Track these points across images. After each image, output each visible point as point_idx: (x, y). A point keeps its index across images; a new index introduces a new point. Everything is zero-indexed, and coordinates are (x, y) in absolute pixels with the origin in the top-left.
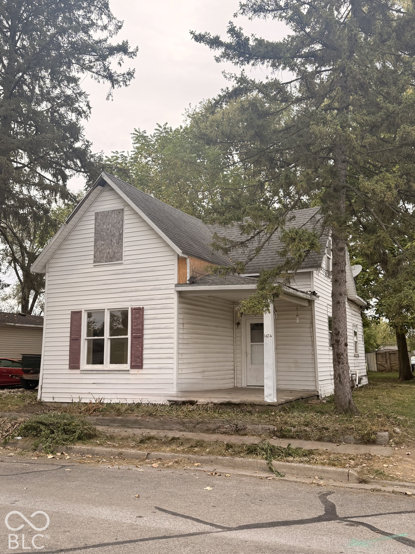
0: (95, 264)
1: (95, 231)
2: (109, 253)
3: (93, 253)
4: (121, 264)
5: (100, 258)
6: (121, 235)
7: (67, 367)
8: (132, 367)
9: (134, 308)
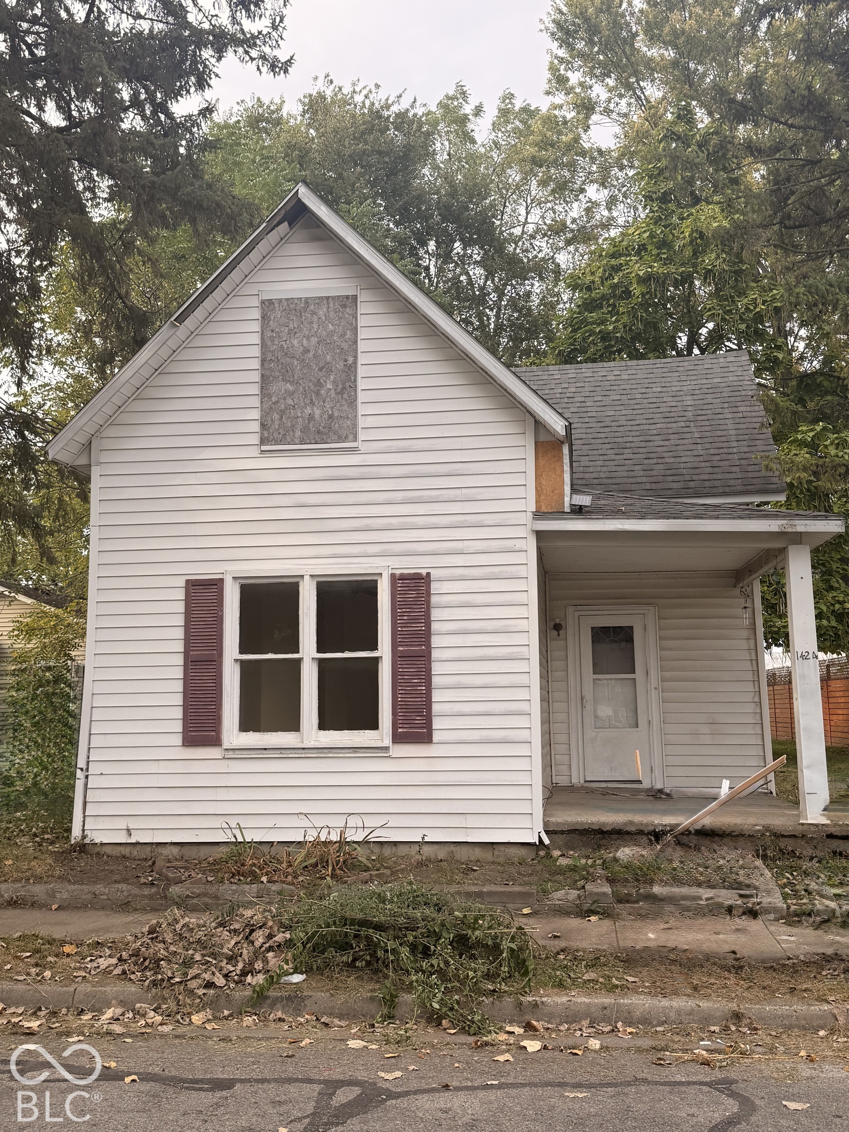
0: (264, 448)
1: (263, 353)
2: (311, 417)
3: (256, 414)
4: (354, 450)
5: (282, 432)
6: (351, 369)
7: (178, 740)
8: (398, 738)
9: (401, 575)
